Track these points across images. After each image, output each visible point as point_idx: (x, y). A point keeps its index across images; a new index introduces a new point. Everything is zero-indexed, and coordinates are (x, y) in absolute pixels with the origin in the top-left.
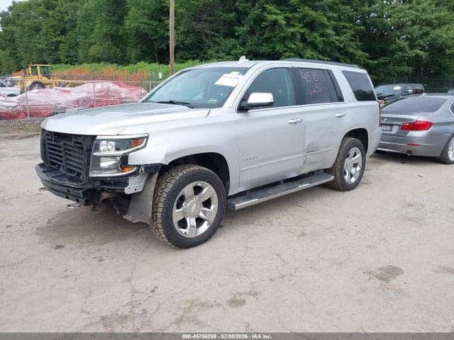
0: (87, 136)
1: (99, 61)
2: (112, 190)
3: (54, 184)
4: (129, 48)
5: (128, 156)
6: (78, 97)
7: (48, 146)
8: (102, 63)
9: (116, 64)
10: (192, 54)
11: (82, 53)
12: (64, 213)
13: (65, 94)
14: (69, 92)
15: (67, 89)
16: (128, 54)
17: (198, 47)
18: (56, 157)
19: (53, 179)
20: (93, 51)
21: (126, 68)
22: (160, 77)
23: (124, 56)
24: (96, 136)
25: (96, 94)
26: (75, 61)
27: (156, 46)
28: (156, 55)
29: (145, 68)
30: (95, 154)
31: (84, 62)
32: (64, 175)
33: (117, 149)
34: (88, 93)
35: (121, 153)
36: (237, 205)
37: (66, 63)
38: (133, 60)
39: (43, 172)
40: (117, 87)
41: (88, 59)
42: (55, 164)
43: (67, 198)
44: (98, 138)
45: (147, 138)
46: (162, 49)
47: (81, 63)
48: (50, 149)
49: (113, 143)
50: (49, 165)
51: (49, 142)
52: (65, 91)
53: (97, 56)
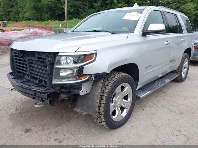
0: (49, 53)
1: (29, 20)
2: (68, 92)
3: (23, 88)
4: (44, 14)
5: (83, 68)
6: (22, 35)
7: (15, 61)
8: (31, 21)
9: (38, 21)
10: (74, 16)
11: (21, 16)
12: (25, 102)
13: (15, 34)
14: (17, 33)
15: (16, 32)
16: (43, 17)
17: (77, 13)
18: (22, 68)
19: (22, 84)
20: (26, 15)
21: (43, 23)
22: (60, 26)
23: (42, 18)
24: (58, 53)
25: (31, 34)
26: (18, 20)
27: (57, 12)
28: (57, 17)
29: (52, 23)
30: (57, 66)
31: (22, 20)
32: (29, 81)
33: (75, 62)
34: (27, 34)
35: (78, 65)
36: (141, 97)
37: (14, 21)
38: (46, 19)
39: (13, 78)
40: (41, 31)
41: (24, 19)
42: (21, 73)
43: (34, 98)
44: (60, 54)
45: (96, 54)
46: (60, 14)
47: (21, 21)
48: (17, 62)
49: (72, 58)
50: (17, 73)
51: (16, 58)
52: (15, 33)
53: (28, 17)
